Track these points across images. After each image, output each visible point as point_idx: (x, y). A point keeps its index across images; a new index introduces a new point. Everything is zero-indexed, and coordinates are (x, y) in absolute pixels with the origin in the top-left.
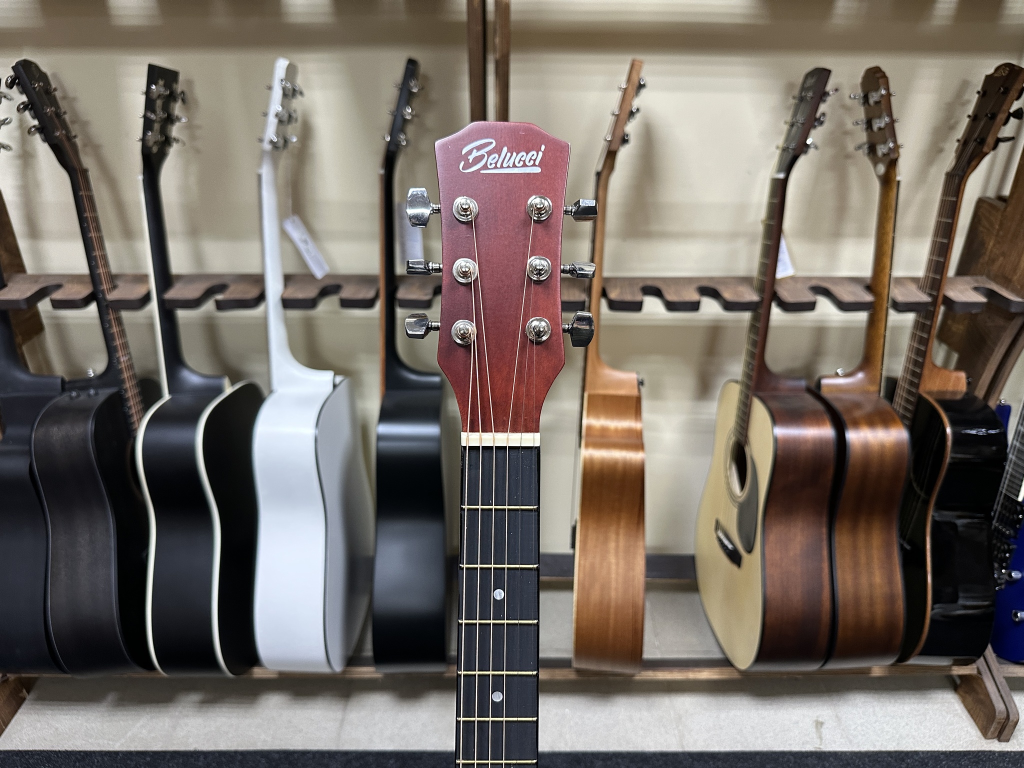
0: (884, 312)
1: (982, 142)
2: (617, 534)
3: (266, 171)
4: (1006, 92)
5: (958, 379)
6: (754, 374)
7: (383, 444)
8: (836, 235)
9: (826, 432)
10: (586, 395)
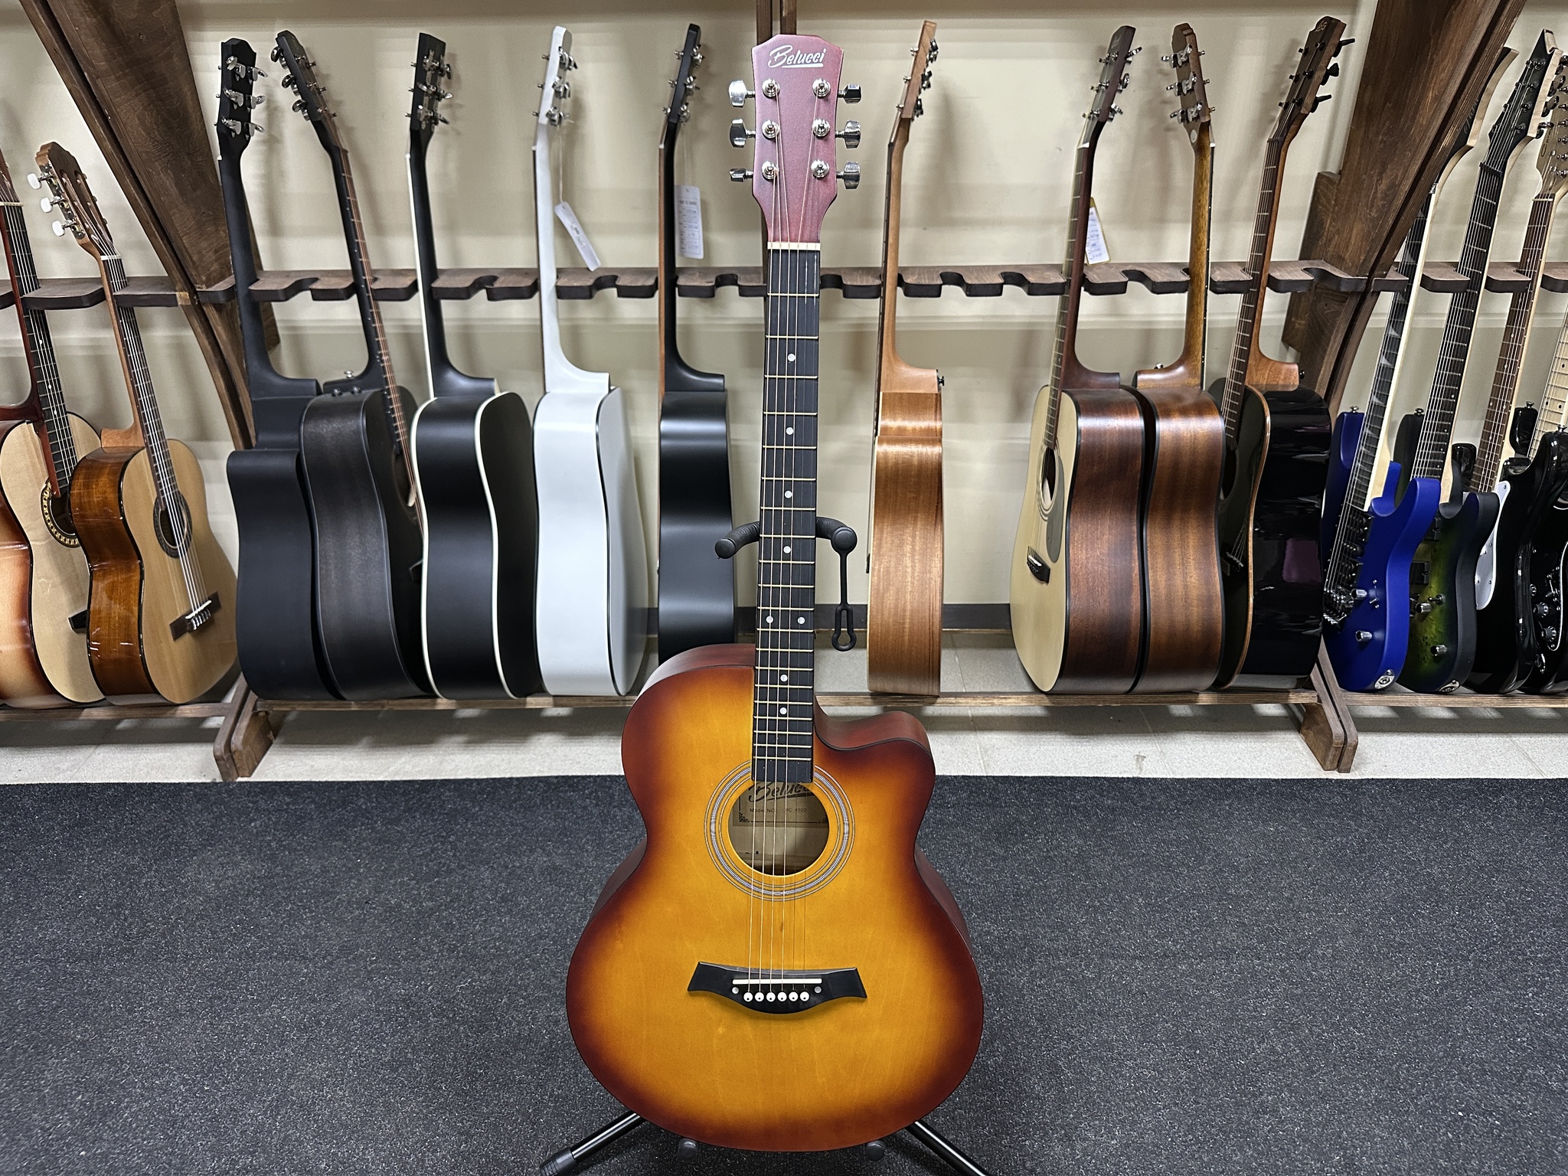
0: (1203, 295)
1: (1300, 103)
2: (914, 537)
3: (541, 148)
4: (1322, 48)
5: (1290, 371)
6: (1062, 367)
7: (664, 443)
8: (1161, 220)
9: (1137, 422)
10: (881, 393)
